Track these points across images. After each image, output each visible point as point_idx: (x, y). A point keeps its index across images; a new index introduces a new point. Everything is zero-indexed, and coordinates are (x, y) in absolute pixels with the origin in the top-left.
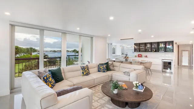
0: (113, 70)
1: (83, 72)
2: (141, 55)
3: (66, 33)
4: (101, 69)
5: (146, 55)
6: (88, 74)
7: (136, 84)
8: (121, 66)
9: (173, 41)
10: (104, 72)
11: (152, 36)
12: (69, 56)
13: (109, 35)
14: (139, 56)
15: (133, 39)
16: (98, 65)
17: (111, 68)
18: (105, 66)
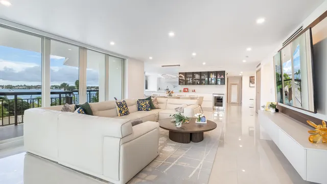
0: (158, 108)
1: (120, 111)
2: (187, 89)
3: (86, 49)
4: (142, 106)
5: (193, 89)
6: (127, 113)
7: (199, 116)
8: (168, 102)
9: (225, 71)
10: (147, 110)
11: (204, 64)
12: (90, 91)
13: (151, 58)
14: (184, 91)
15: (179, 66)
16: (138, 102)
17: (155, 105)
18: (147, 102)
